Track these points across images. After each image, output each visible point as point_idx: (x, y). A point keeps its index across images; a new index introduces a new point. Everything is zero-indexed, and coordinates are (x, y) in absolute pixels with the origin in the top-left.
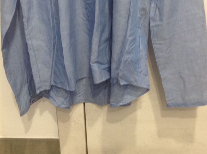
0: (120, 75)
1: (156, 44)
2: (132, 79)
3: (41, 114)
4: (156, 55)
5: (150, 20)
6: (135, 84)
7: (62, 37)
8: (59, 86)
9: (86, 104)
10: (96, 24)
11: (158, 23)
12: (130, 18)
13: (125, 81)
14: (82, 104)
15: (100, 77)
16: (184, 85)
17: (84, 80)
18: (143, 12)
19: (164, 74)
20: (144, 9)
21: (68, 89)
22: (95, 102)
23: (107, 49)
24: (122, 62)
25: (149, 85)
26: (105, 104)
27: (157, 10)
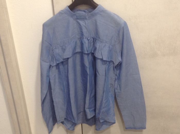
0: (100, 118)
1: (119, 100)
2: (106, 119)
3: (58, 128)
4: (119, 105)
5: (115, 89)
6: (108, 121)
7: (71, 98)
8: (69, 119)
9: (83, 124)
10: (88, 92)
11: (119, 91)
12: (105, 92)
13: (103, 120)
14: (81, 125)
15: (90, 115)
16: (134, 119)
17: (82, 113)
18: (111, 85)
19: (123, 113)
20: (111, 84)
21: (74, 122)
22: (87, 124)
23: (94, 100)
24: (101, 112)
25: (115, 121)
26: (93, 125)
27: (118, 85)
